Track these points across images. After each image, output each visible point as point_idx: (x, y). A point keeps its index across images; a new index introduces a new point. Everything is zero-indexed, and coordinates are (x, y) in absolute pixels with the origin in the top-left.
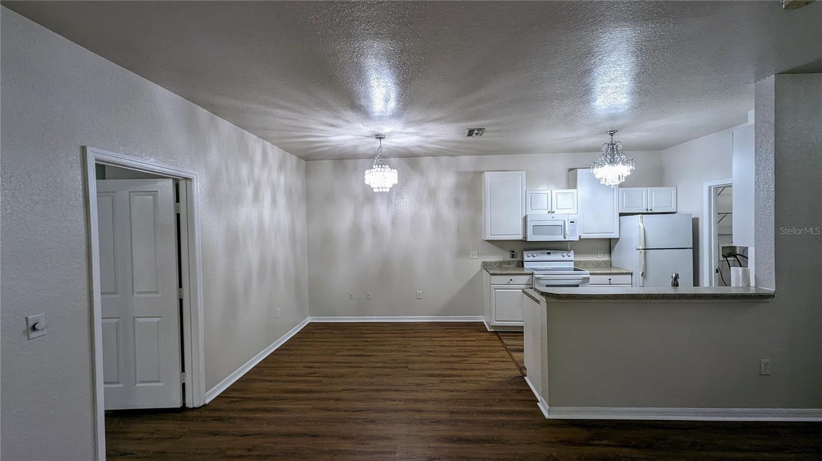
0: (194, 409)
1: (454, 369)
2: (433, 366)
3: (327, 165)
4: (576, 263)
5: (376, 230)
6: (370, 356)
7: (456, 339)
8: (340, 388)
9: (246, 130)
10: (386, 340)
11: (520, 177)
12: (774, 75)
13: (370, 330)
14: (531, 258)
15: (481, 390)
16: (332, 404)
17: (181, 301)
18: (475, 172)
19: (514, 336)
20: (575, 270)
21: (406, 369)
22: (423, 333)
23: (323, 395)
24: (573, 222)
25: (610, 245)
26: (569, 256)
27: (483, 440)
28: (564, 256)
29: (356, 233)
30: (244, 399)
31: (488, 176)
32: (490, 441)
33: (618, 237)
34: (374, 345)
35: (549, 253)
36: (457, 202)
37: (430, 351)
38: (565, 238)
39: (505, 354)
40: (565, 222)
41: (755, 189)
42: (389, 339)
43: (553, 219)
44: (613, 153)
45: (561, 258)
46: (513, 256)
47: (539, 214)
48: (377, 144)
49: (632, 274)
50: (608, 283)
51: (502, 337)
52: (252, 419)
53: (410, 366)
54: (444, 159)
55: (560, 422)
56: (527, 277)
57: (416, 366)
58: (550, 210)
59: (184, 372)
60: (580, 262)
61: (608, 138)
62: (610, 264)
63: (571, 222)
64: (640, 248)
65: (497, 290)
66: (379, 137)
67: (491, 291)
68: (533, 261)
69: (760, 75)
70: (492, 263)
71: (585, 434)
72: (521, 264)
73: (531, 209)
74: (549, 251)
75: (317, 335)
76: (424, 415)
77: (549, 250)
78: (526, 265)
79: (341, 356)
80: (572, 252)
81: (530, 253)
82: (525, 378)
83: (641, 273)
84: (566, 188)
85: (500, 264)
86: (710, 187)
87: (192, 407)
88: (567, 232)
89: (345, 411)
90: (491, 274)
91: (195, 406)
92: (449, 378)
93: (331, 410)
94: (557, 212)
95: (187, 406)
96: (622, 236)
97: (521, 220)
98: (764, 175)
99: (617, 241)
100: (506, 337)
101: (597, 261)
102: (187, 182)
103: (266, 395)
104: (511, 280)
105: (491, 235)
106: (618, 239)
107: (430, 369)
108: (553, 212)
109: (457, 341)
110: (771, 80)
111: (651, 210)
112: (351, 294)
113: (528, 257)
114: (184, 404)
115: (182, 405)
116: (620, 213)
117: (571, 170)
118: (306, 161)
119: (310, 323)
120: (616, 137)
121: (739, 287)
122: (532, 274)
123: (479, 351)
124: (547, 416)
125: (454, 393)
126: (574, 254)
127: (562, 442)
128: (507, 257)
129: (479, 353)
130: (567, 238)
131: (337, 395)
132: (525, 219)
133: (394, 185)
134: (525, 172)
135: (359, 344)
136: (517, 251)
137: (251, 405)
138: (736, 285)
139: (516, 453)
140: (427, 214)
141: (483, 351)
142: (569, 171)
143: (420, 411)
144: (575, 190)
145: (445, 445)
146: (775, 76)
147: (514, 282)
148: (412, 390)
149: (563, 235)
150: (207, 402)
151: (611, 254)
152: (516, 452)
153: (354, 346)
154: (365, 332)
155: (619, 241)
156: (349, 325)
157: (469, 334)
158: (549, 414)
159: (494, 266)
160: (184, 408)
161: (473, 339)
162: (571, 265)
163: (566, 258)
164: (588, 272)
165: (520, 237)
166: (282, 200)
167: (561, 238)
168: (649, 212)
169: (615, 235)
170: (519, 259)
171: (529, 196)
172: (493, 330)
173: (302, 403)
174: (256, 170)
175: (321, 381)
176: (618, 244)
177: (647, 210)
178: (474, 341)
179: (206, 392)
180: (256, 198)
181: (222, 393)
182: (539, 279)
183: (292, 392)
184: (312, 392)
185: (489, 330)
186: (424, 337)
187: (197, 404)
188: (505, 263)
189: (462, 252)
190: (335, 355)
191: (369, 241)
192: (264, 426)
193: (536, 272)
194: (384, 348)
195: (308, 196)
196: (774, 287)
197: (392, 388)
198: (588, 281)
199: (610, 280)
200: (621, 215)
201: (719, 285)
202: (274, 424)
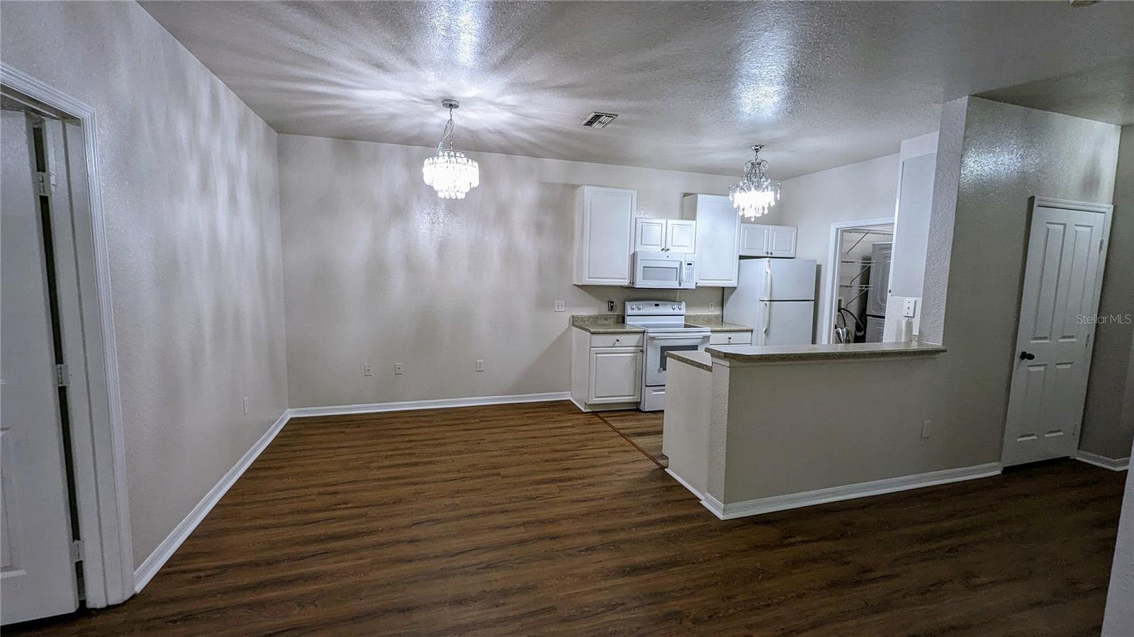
0: (110, 608)
1: (568, 469)
2: (536, 468)
3: (322, 145)
4: (687, 318)
5: (412, 265)
6: (430, 463)
7: (546, 426)
8: (408, 521)
9: (181, 43)
10: (443, 436)
11: (630, 199)
12: (967, 96)
13: (407, 422)
14: (636, 312)
15: (622, 493)
16: (408, 550)
17: (62, 392)
18: (566, 185)
19: (620, 416)
20: (686, 326)
21: (499, 478)
22: (495, 422)
23: (382, 538)
24: (691, 264)
25: (723, 295)
26: (680, 309)
27: (665, 564)
28: (674, 309)
29: (377, 270)
30: (225, 569)
31: (589, 194)
32: (674, 563)
33: (736, 285)
34: (428, 445)
35: (657, 305)
36: (539, 228)
37: (519, 447)
38: (680, 285)
39: (623, 441)
40: (681, 263)
41: (930, 230)
42: (447, 434)
43: (668, 259)
44: (754, 174)
45: (671, 312)
46: (611, 308)
47: (650, 250)
48: (445, 115)
49: (752, 331)
50: (727, 343)
51: (606, 419)
52: (262, 604)
53: (503, 472)
54: (522, 160)
55: (739, 522)
56: (637, 337)
57: (511, 471)
58: (663, 247)
59: (79, 539)
60: (690, 316)
61: (751, 155)
62: (721, 320)
63: (688, 264)
64: (766, 299)
65: (598, 355)
66: (450, 104)
67: (592, 356)
68: (639, 316)
69: (950, 96)
70: (584, 318)
71: (773, 533)
72: (622, 320)
73: (641, 244)
74: (657, 303)
75: (314, 438)
76: (568, 542)
77: (658, 300)
78: (629, 320)
79: (379, 468)
80: (684, 303)
81: (634, 305)
82: (666, 470)
83: (764, 330)
84: (679, 219)
85: (595, 319)
86: (837, 229)
87: (104, 605)
88: (684, 277)
89: (436, 557)
90: (592, 333)
91: (110, 604)
92: (569, 483)
93: (410, 561)
94: (673, 250)
95: (90, 605)
96: (740, 285)
97: (628, 259)
98: (943, 214)
99: (734, 291)
100: (612, 418)
101: (707, 315)
102: (68, 126)
103: (268, 555)
104: (618, 341)
105: (589, 278)
106: (735, 288)
107: (534, 473)
108: (668, 250)
109: (549, 429)
110: (964, 100)
111: (771, 253)
112: (367, 368)
113: (633, 309)
114: (83, 603)
115: (78, 606)
116: (740, 256)
117: (686, 195)
118: (278, 132)
119: (291, 419)
120: (762, 155)
121: (901, 343)
122: (644, 332)
123: (587, 440)
124: (721, 517)
125: (589, 504)
126: (686, 307)
127: (756, 547)
128: (604, 309)
129: (589, 443)
130: (682, 284)
131: (408, 534)
132: (634, 257)
133: (473, 190)
134: (636, 191)
135: (401, 446)
136: (617, 303)
137: (246, 578)
138: (896, 340)
139: (715, 573)
140: (495, 242)
141: (592, 440)
142: (684, 196)
143: (554, 537)
144: (694, 222)
145: (620, 581)
146: (969, 98)
147: (621, 343)
148: (527, 508)
149: (678, 282)
150: (138, 588)
151: (723, 307)
152: (713, 572)
153: (393, 450)
154: (400, 426)
155: (736, 291)
156: (375, 417)
157: (560, 418)
158: (723, 514)
159: (587, 323)
160: (83, 611)
161: (570, 424)
162: (681, 321)
163: (677, 311)
164: (709, 329)
165: (626, 282)
166: (244, 196)
167: (675, 285)
168: (769, 255)
169: (733, 283)
170: (618, 312)
171: (639, 225)
172: (590, 411)
173: (347, 557)
174: (203, 131)
175: (365, 515)
176: (734, 293)
177: (768, 253)
178: (572, 427)
179: (135, 569)
180: (205, 187)
181: (168, 564)
182: (653, 338)
183: (318, 540)
184: (356, 535)
185: (584, 410)
186: (497, 427)
187: (116, 597)
188: (601, 318)
189: (544, 303)
190: (368, 468)
191: (398, 283)
192: (296, 612)
193: (650, 330)
194: (445, 448)
195: (283, 197)
196: (941, 342)
197: (494, 508)
198: (708, 341)
199: (730, 338)
200: (741, 257)
201: (836, 343)
202: (313, 603)
